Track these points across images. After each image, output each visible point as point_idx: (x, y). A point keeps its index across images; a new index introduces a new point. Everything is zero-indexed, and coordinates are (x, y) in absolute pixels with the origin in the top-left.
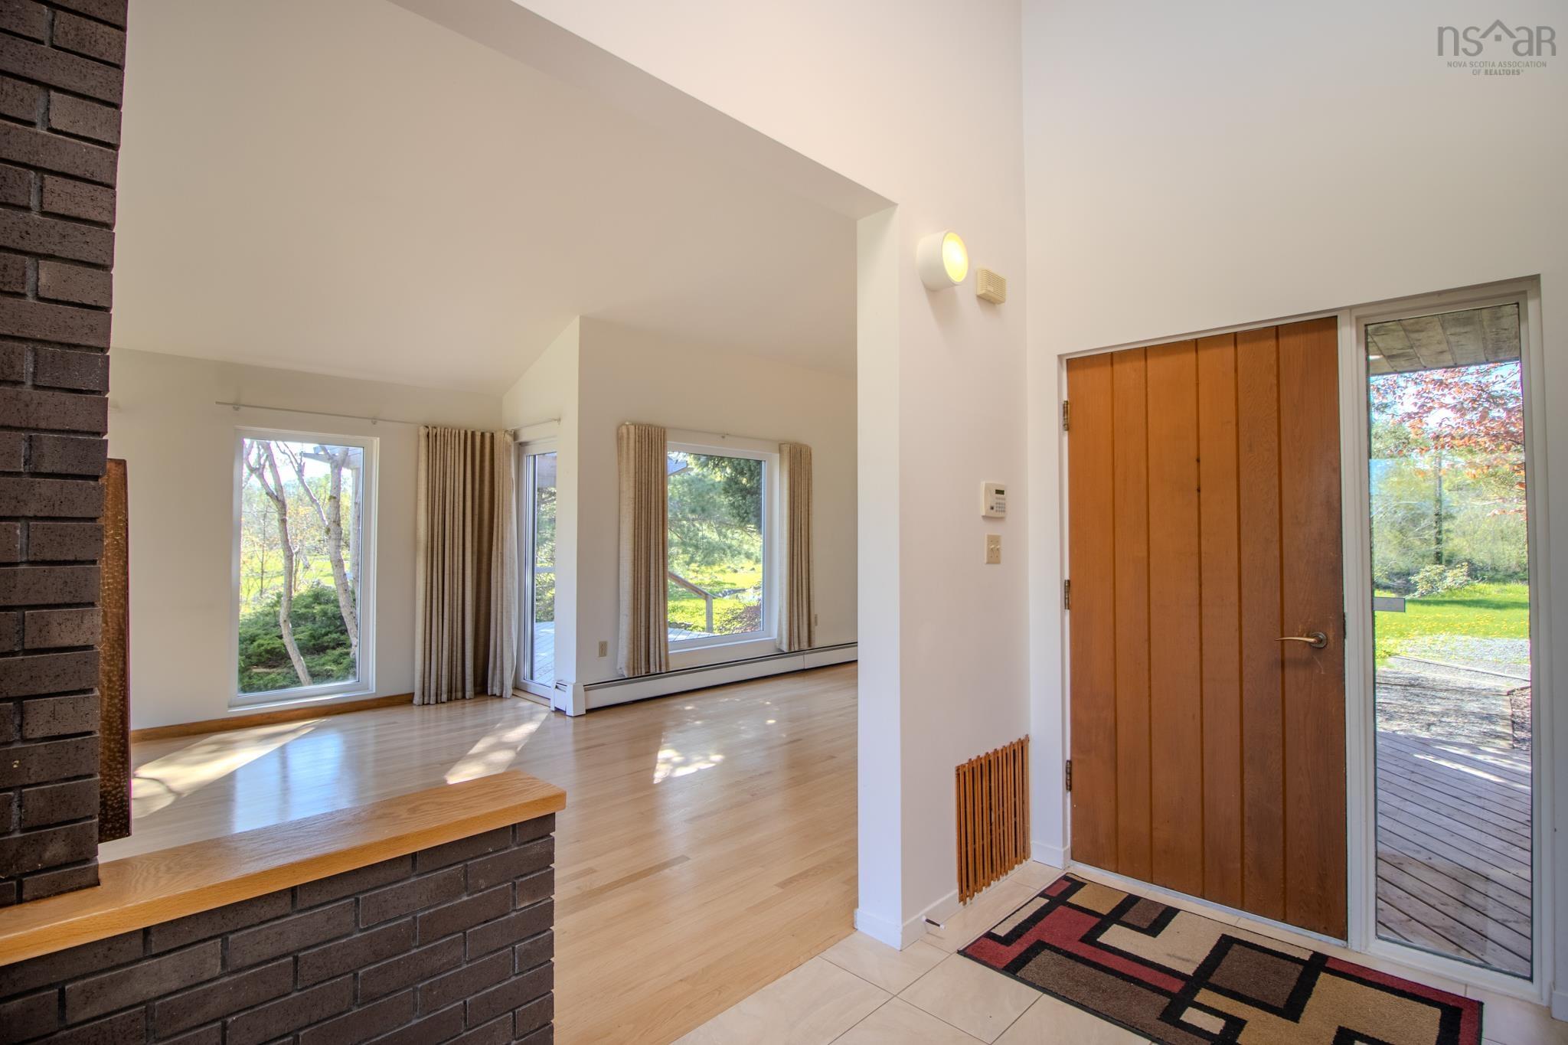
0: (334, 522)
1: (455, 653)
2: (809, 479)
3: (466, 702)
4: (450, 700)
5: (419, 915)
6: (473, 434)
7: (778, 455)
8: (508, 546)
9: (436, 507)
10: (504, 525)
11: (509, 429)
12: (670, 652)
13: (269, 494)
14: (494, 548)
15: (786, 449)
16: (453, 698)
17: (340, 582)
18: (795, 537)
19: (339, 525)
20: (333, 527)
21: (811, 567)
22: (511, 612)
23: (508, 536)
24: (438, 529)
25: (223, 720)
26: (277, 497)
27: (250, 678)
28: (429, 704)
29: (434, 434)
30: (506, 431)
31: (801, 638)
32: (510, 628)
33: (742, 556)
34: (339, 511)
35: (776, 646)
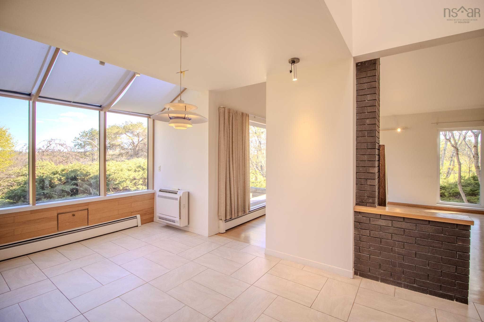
5: (430, 234)
17: (479, 174)
20: (475, 155)
26: (455, 147)
34: (477, 150)
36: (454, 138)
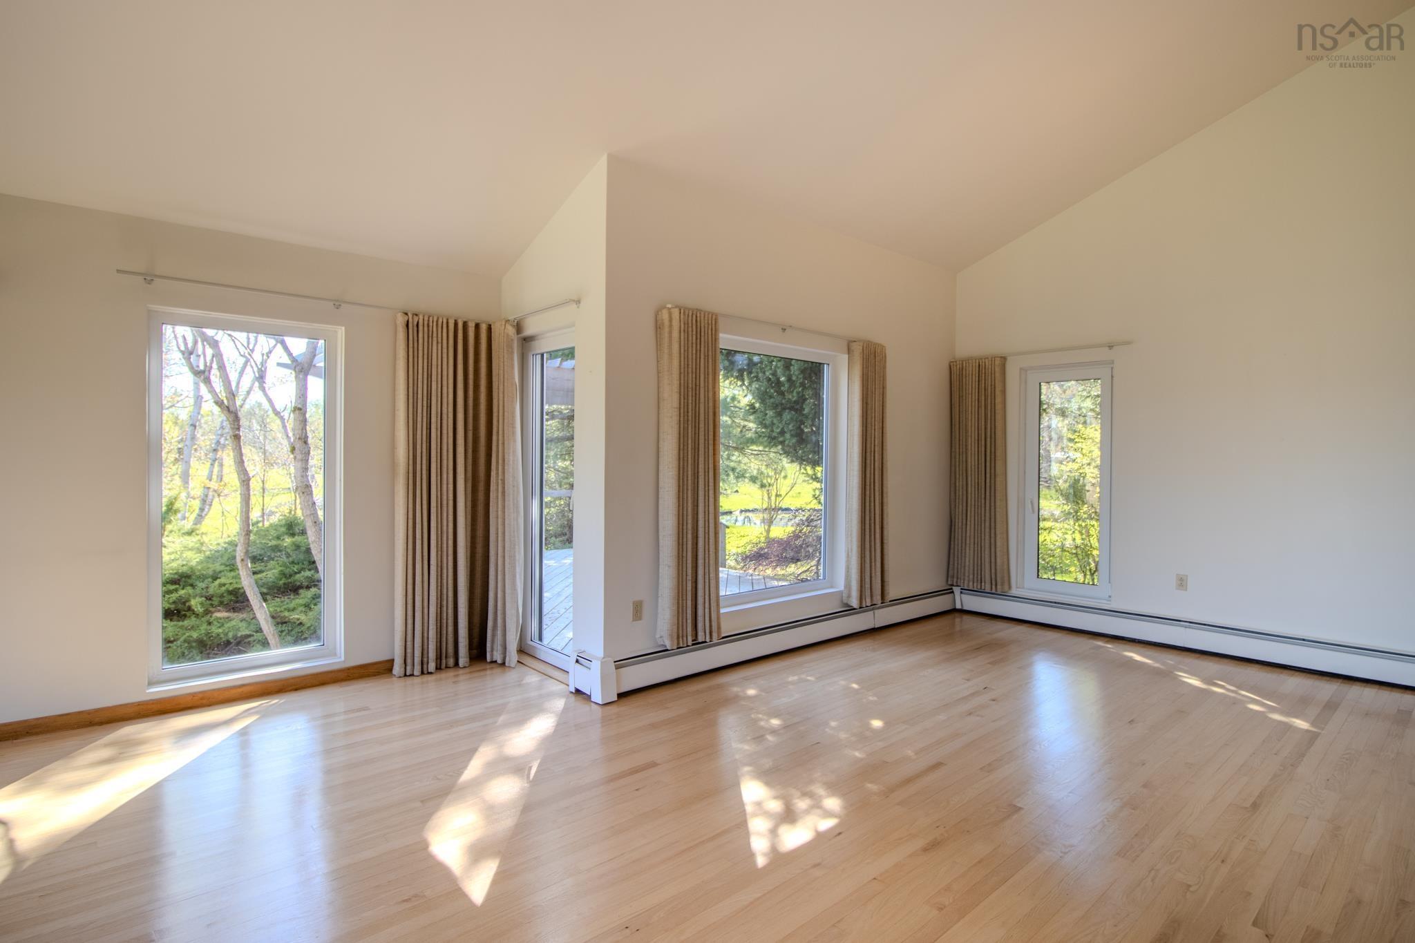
0: (299, 439)
1: (445, 609)
2: (883, 388)
3: (461, 672)
4: (439, 668)
6: (465, 325)
7: (847, 356)
8: (511, 470)
9: (419, 419)
10: (506, 443)
11: (511, 318)
12: (722, 611)
13: (219, 403)
14: (493, 473)
15: (857, 349)
16: (443, 666)
17: (309, 512)
18: (868, 462)
19: (306, 442)
20: (298, 445)
21: (885, 500)
22: (515, 556)
23: (511, 458)
24: (421, 448)
25: (139, 704)
26: (228, 407)
27: (210, 623)
28: (412, 675)
29: (415, 323)
30: (507, 321)
31: (874, 590)
32: (514, 576)
33: (747, 480)
34: (305, 425)
35: (842, 601)
36: (222, 367)
